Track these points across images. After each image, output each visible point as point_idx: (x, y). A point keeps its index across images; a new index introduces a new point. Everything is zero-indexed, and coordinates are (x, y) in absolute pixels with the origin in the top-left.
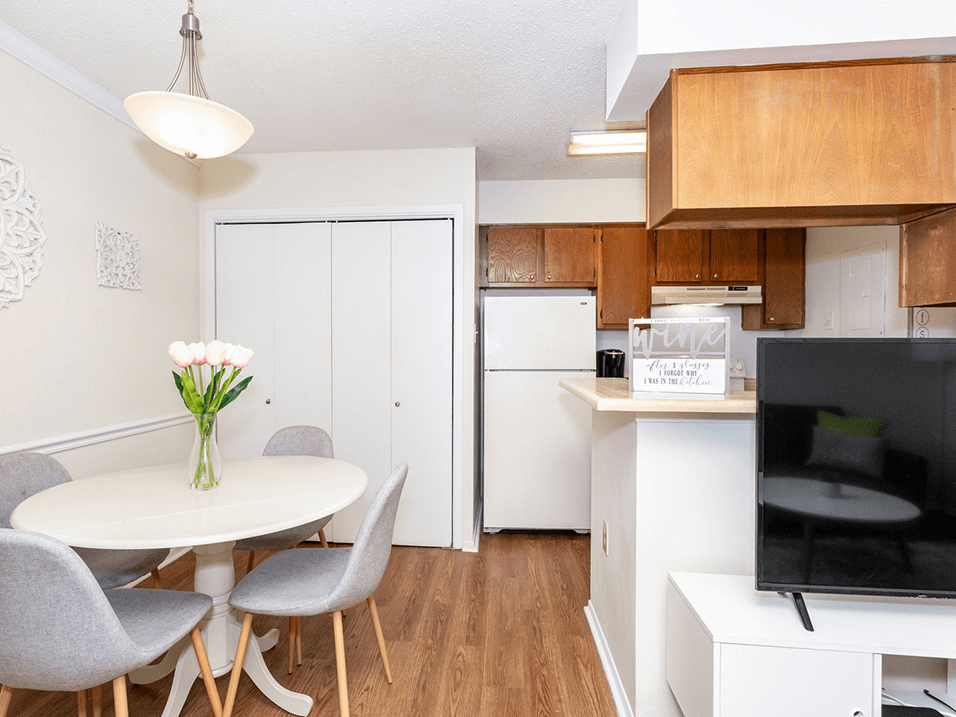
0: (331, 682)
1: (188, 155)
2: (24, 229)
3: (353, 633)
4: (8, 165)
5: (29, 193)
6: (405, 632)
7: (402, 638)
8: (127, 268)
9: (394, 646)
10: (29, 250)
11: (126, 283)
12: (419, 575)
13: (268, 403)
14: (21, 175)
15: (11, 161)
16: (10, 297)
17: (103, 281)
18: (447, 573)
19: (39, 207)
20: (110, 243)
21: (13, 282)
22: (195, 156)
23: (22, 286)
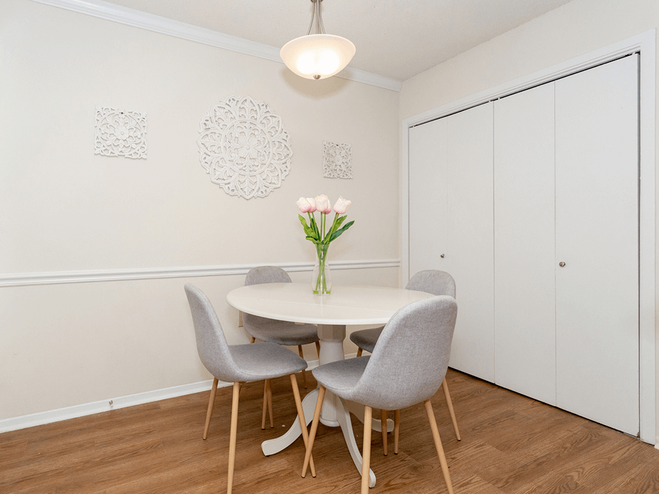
0: (408, 478)
1: (315, 77)
2: (281, 150)
3: (455, 456)
4: (274, 119)
5: (284, 130)
6: (507, 482)
7: (500, 485)
8: (342, 165)
9: (485, 487)
10: (283, 161)
11: (341, 174)
12: (568, 445)
13: (442, 257)
14: (280, 121)
15: (275, 115)
16: (274, 186)
17: (326, 175)
18: (610, 459)
19: (289, 137)
20: (331, 151)
21: (276, 178)
22: (319, 77)
23: (280, 180)
